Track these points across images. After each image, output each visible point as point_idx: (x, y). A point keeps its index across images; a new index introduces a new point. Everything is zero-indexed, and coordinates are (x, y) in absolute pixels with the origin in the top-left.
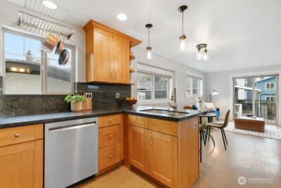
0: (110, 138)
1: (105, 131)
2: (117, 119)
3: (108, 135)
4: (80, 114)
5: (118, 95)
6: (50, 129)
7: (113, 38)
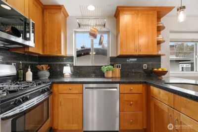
0: (131, 105)
1: (126, 97)
2: (138, 88)
3: (129, 101)
4: (110, 80)
5: (145, 66)
6: (86, 88)
7: (138, 15)
